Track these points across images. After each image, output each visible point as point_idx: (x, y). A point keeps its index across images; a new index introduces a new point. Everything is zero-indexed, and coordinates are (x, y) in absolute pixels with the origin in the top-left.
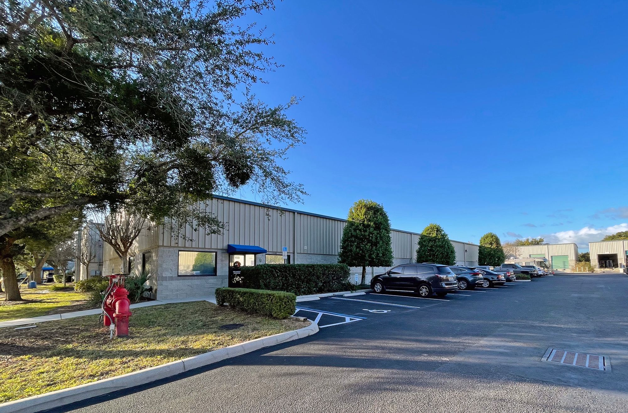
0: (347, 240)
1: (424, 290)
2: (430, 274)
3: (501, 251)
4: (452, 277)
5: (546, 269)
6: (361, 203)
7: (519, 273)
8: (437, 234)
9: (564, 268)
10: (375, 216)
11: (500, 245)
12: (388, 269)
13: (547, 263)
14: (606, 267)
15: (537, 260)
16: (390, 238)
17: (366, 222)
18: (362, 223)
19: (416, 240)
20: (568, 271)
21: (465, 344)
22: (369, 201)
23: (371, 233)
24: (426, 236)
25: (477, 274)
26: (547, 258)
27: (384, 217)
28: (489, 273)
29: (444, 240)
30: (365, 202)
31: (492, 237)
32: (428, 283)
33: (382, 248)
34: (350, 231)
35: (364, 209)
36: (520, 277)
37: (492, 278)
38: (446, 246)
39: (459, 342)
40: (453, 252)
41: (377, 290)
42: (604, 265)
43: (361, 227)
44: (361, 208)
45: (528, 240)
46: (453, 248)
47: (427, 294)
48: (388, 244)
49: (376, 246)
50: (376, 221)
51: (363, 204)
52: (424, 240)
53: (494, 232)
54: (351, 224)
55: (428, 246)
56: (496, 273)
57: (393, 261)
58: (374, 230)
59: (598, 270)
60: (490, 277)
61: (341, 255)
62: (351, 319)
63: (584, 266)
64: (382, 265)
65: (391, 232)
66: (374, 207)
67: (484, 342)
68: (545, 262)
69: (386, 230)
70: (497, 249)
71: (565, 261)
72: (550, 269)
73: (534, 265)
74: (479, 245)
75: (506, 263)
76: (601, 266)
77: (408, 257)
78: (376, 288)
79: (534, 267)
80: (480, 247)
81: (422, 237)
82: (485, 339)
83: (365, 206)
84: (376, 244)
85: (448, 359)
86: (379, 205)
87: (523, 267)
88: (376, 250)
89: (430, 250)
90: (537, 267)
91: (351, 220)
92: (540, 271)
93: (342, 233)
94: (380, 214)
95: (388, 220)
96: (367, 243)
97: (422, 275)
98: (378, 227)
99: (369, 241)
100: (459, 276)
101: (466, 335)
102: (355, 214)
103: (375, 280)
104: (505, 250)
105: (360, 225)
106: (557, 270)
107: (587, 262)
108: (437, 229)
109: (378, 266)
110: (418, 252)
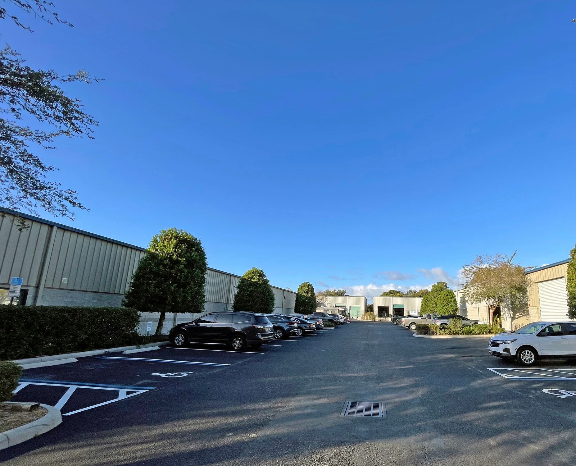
0: (143, 277)
1: (238, 342)
2: (247, 324)
3: (314, 300)
4: (269, 327)
5: (345, 317)
6: (171, 232)
7: (327, 321)
8: (258, 280)
9: (358, 316)
10: (189, 251)
11: (314, 294)
12: (197, 316)
13: (347, 312)
14: (382, 316)
15: (340, 309)
16: (204, 280)
17: (174, 257)
18: (169, 258)
19: (236, 283)
20: (360, 319)
21: (275, 410)
22: (183, 232)
23: (179, 271)
24: (247, 280)
25: (292, 323)
26: (347, 307)
27: (200, 254)
28: (303, 322)
29: (265, 286)
30: (178, 232)
31: (308, 286)
32: (244, 334)
33: (191, 290)
34: (150, 264)
35: (175, 241)
36: (327, 325)
37: (305, 327)
38: (267, 292)
39: (270, 408)
40: (272, 299)
41: (178, 343)
42: (381, 315)
43: (166, 262)
44: (171, 238)
45: (335, 291)
46: (273, 295)
47: (240, 346)
48: (201, 286)
49: (185, 288)
50: (189, 257)
51: (175, 235)
52: (244, 284)
53: (310, 283)
54: (153, 256)
55: (248, 291)
56: (309, 322)
57: (205, 306)
58: (185, 268)
59: (378, 319)
60: (303, 326)
61: (129, 295)
62: (128, 393)
63: (369, 315)
64: (190, 312)
65: (206, 272)
66: (189, 240)
67: (293, 403)
68: (345, 311)
69: (200, 269)
70: (311, 298)
71: (358, 310)
72: (348, 317)
73: (338, 314)
74: (297, 292)
75: (317, 311)
76: (379, 316)
77: (224, 301)
78: (177, 340)
79: (337, 316)
80: (297, 294)
81: (243, 281)
82: (295, 399)
83: (177, 237)
84: (184, 285)
85: (255, 435)
86: (196, 239)
87: (329, 315)
88: (184, 292)
89: (250, 296)
90: (340, 316)
91: (153, 251)
92: (341, 319)
93: (136, 266)
94: (196, 250)
95: (205, 258)
96: (172, 283)
97: (238, 325)
98: (190, 264)
99: (175, 280)
100: (276, 325)
101: (277, 396)
102: (160, 245)
103: (177, 330)
104: (317, 299)
105: (166, 260)
106: (352, 318)
107: (371, 312)
108: (260, 273)
109: (183, 312)
110: (236, 296)
